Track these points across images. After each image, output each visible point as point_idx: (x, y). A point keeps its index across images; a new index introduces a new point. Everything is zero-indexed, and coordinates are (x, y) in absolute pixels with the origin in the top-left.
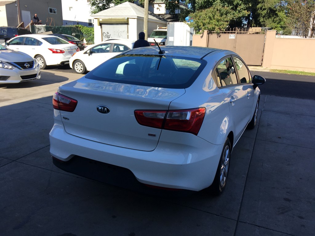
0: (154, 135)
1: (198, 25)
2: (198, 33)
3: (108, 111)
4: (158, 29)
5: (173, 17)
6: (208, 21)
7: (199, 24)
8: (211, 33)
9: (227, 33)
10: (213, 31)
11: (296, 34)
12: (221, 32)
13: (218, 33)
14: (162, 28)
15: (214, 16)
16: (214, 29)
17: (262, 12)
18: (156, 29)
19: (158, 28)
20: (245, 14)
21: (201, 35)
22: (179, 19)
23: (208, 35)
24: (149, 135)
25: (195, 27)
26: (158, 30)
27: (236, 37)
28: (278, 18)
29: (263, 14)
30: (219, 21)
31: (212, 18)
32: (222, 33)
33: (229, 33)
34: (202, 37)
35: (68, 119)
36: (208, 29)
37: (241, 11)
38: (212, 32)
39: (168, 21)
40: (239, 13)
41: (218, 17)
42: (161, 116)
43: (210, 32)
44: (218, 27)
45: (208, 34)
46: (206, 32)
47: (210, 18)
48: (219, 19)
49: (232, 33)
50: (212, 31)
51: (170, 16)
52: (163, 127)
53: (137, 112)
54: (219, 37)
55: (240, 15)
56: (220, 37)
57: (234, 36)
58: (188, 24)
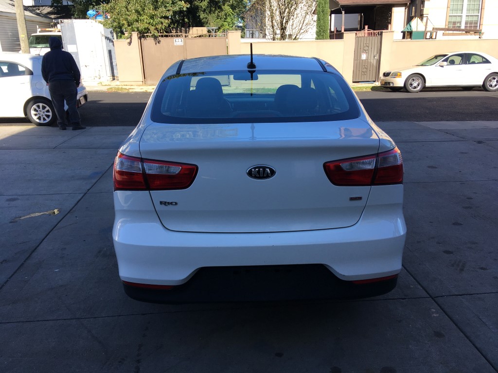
0: (360, 198)
1: (119, 23)
2: (121, 37)
3: (273, 172)
4: (40, 32)
5: (58, 10)
6: (135, 17)
7: (122, 23)
8: (144, 37)
9: (170, 36)
10: (146, 33)
11: (251, 36)
12: (160, 34)
13: (155, 37)
14: (47, 29)
15: (144, 9)
16: (148, 30)
17: (201, 4)
18: (36, 32)
19: (39, 30)
20: (182, 7)
21: (129, 40)
22: (74, 15)
23: (139, 40)
24: (352, 199)
25: (115, 28)
26: (38, 34)
27: (185, 43)
28: (223, 13)
29: (203, 6)
30: (153, 18)
31: (142, 13)
32: (162, 36)
33: (172, 36)
34: (130, 43)
35: (176, 204)
36: (138, 30)
37: (176, 3)
38: (145, 35)
39: (51, 18)
40: (173, 5)
41: (151, 11)
42: (369, 165)
43: (142, 35)
44: (153, 28)
45: (140, 38)
46: (135, 35)
47: (137, 11)
48: (153, 14)
49: (177, 36)
50: (144, 33)
51: (51, 9)
52: (373, 183)
53: (329, 166)
54: (157, 44)
55: (175, 9)
56: (159, 43)
57: (182, 41)
58: (100, 22)
